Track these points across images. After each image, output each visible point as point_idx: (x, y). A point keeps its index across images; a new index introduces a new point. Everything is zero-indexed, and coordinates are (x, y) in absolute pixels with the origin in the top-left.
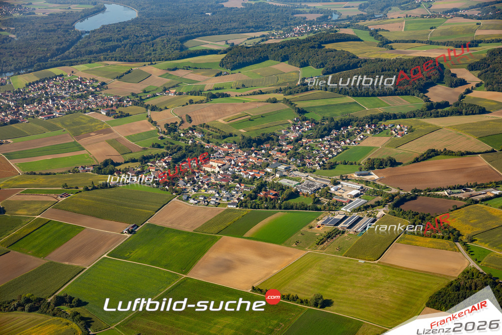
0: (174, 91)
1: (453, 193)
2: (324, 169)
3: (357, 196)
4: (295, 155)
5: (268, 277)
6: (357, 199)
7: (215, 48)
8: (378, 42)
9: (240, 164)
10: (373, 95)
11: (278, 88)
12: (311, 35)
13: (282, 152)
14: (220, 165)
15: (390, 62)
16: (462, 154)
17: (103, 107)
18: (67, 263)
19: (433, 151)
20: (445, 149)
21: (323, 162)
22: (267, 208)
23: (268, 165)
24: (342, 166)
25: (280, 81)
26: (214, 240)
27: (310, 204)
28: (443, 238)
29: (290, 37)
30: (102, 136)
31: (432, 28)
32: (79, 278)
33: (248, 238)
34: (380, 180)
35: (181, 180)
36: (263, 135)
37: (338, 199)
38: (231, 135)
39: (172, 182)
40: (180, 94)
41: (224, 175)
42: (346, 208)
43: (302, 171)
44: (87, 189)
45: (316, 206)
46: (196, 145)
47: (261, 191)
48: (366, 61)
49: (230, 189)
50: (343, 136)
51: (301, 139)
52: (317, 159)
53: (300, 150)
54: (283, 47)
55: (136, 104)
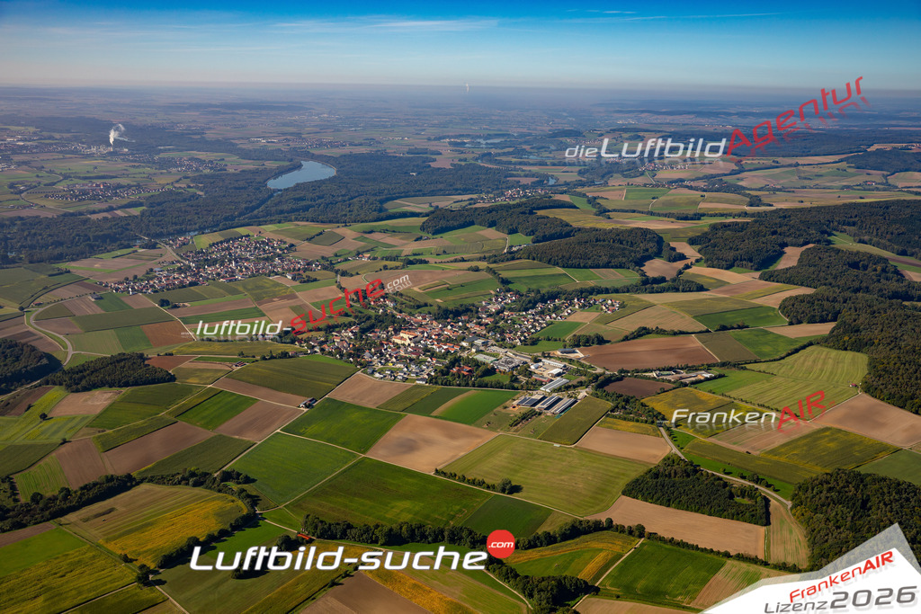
0: (368, 255)
1: (662, 375)
2: (525, 345)
3: (559, 375)
4: (494, 328)
5: (453, 460)
6: (558, 378)
7: (417, 210)
8: (595, 210)
9: (433, 337)
10: (585, 267)
11: (482, 255)
12: (524, 200)
13: (481, 325)
14: (411, 337)
15: (606, 232)
16: (675, 334)
17: (289, 270)
18: (237, 437)
19: (645, 328)
20: (657, 328)
21: (525, 337)
22: (459, 385)
23: (463, 339)
24: (546, 342)
25: (486, 248)
26: (398, 417)
27: (507, 382)
28: (646, 422)
29: (500, 201)
30: (285, 302)
31: (654, 198)
32: (249, 453)
33: (436, 417)
34: (585, 359)
35: (367, 352)
36: (461, 305)
37: (537, 378)
38: (426, 305)
39: (358, 353)
40: (375, 259)
41: (415, 349)
42: (546, 388)
43: (501, 346)
44: (264, 358)
45: (513, 384)
46: (387, 315)
47: (454, 367)
48: (579, 230)
49: (420, 363)
50: (549, 310)
51: (502, 312)
52: (519, 333)
53: (501, 323)
54: (491, 212)
55: (325, 268)
